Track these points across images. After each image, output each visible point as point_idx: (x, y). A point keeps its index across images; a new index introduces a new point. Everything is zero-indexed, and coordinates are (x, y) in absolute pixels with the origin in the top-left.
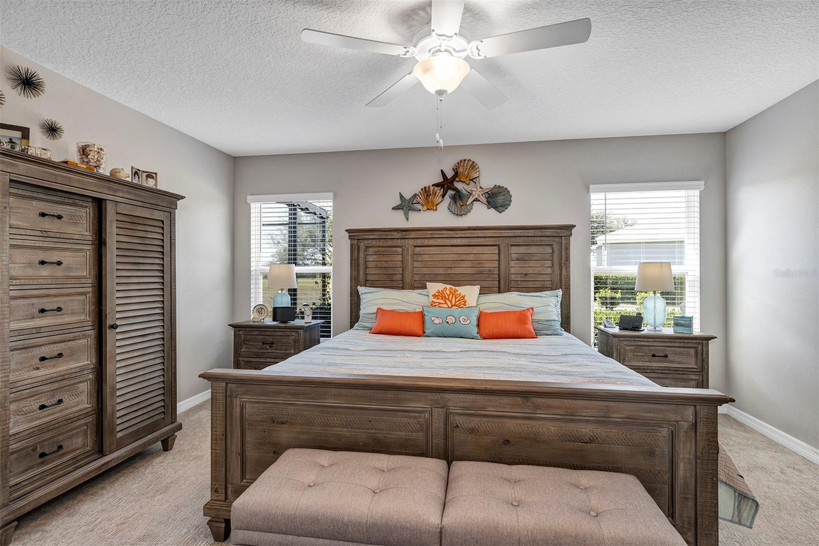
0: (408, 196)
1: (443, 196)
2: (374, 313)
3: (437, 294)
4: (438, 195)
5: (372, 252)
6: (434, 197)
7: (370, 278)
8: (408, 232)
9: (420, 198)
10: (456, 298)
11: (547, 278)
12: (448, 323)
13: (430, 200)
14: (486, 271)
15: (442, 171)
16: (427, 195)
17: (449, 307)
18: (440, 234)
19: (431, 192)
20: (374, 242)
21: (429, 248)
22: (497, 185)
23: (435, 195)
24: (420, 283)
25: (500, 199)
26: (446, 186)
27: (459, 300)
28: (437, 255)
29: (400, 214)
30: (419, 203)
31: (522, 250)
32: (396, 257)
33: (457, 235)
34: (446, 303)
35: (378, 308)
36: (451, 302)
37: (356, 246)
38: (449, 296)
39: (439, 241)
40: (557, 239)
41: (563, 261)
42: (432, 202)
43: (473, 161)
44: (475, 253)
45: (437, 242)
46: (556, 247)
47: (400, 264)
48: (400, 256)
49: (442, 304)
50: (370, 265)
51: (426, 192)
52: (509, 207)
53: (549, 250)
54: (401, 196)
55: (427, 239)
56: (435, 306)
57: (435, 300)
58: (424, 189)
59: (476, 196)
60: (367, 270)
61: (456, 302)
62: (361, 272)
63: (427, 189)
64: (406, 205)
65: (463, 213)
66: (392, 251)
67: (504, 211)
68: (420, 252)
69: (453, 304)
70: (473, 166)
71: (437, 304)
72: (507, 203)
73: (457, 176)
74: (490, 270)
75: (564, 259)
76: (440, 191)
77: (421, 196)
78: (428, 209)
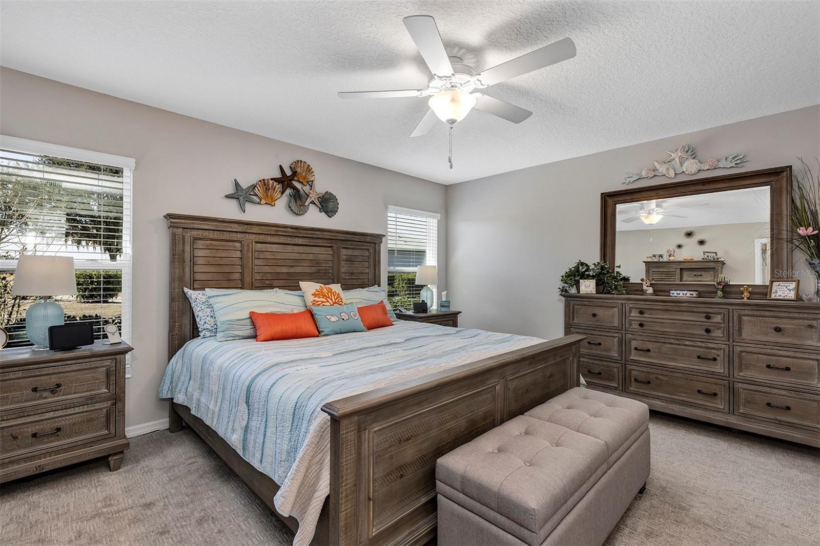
0: (244, 185)
1: (283, 193)
2: (246, 319)
3: (317, 293)
4: (277, 191)
5: (203, 245)
6: (274, 192)
7: (198, 277)
8: (251, 226)
9: (259, 190)
10: (334, 296)
11: (365, 276)
12: (343, 319)
13: (269, 194)
14: (323, 270)
15: (280, 166)
16: (266, 188)
17: (331, 305)
18: (284, 232)
19: (270, 186)
20: (206, 233)
21: (271, 245)
22: (329, 192)
23: (274, 190)
24: (261, 283)
25: (331, 205)
26: (286, 183)
27: (337, 298)
28: (278, 253)
29: (233, 203)
30: (257, 195)
31: (350, 252)
32: (235, 253)
33: (300, 234)
34: (328, 301)
35: (250, 312)
36: (331, 299)
37: (181, 236)
38: (328, 294)
39: (281, 238)
40: (373, 245)
41: (377, 263)
42: (272, 198)
43: (308, 164)
44: (314, 252)
45: (280, 239)
46: (371, 251)
47: (238, 262)
48: (239, 252)
49: (325, 302)
50: (200, 261)
51: (265, 185)
52: (337, 213)
53: (367, 253)
54: (237, 184)
55: (269, 236)
56: (319, 305)
57: (317, 299)
58: (262, 181)
59: (313, 199)
60: (196, 267)
61: (335, 300)
62: (187, 270)
63: (266, 181)
64: (240, 195)
65: (301, 213)
66: (229, 246)
67: (333, 216)
68: (261, 248)
69: (334, 301)
70: (309, 169)
71: (320, 303)
72: (335, 209)
73: (295, 176)
74: (326, 270)
75: (377, 261)
76: (279, 187)
77: (259, 188)
78: (267, 203)
